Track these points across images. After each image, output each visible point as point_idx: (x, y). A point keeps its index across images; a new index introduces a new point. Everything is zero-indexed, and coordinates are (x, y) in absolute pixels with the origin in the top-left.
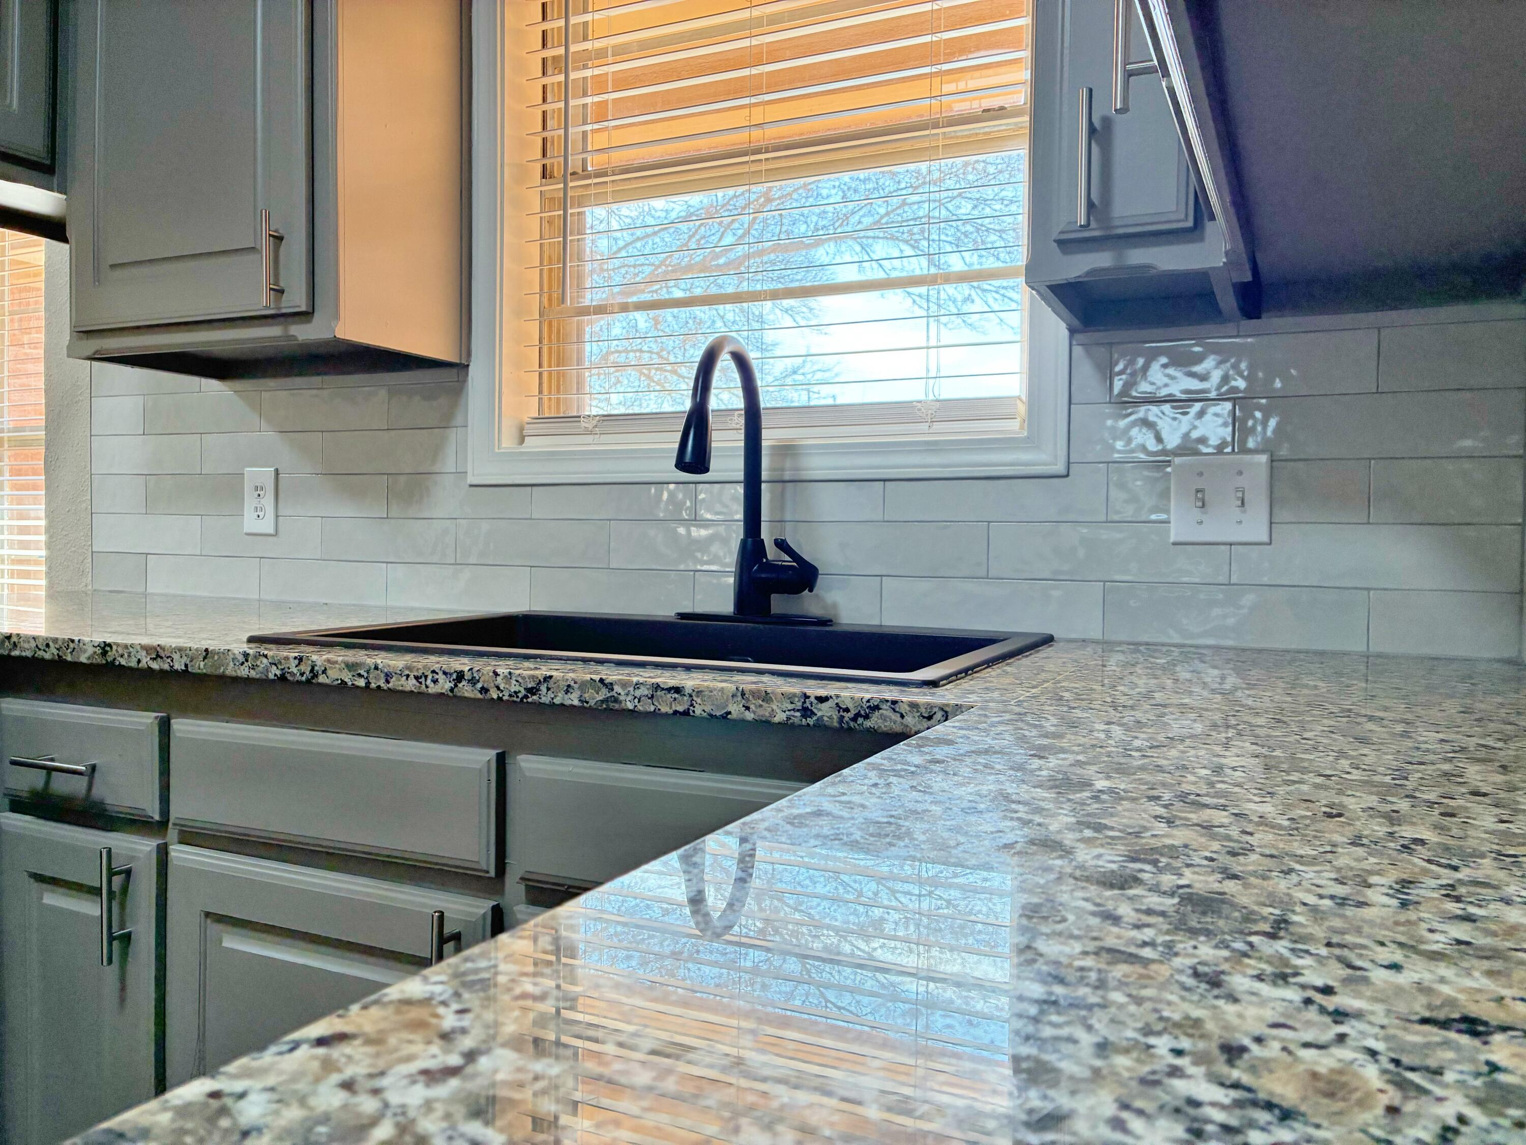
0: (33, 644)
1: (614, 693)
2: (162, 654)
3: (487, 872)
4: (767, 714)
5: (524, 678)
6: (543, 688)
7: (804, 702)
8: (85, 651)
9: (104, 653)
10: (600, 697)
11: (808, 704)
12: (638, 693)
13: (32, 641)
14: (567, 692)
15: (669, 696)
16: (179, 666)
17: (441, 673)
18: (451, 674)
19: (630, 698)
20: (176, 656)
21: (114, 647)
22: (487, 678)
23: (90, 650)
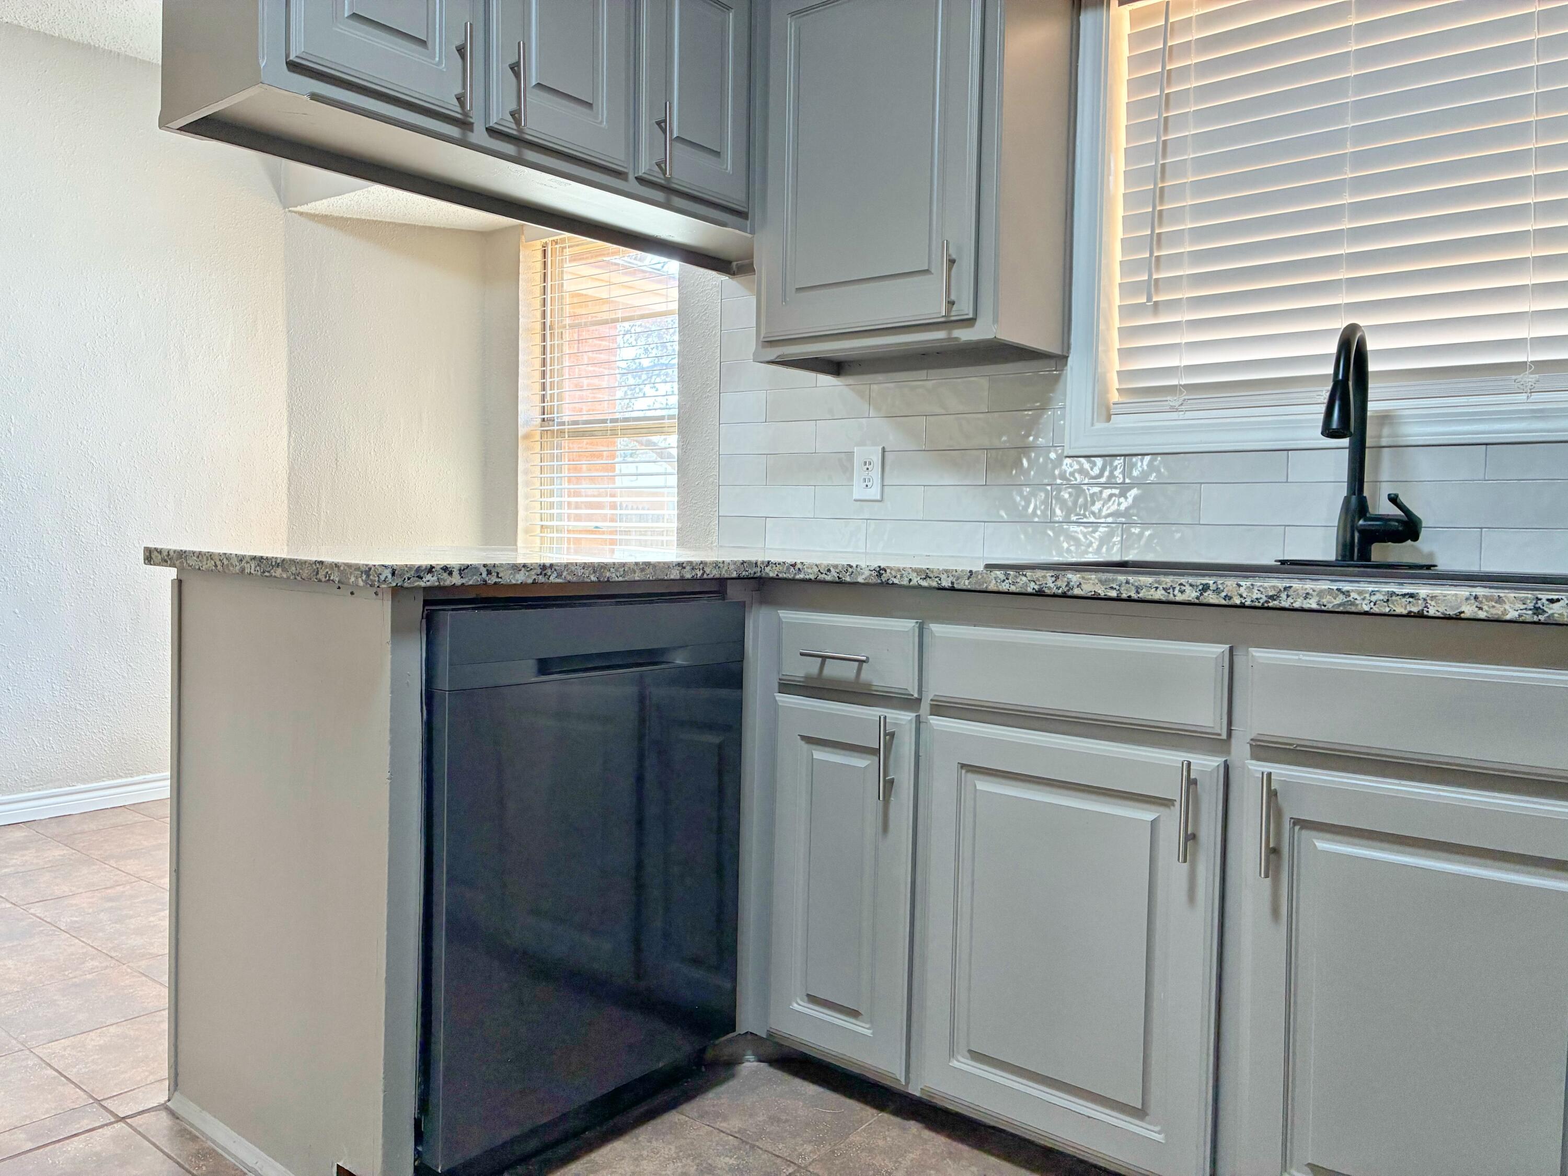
0: (816, 570)
1: (1351, 598)
2: (931, 575)
3: (1219, 735)
4: (1500, 613)
5: (1265, 588)
6: (1284, 595)
7: (1537, 603)
8: (863, 574)
9: (880, 575)
10: (1337, 602)
11: (1539, 605)
12: (1374, 598)
13: (816, 567)
14: (1306, 598)
15: (1404, 600)
16: (946, 583)
17: (1187, 586)
18: (1197, 586)
19: (1366, 602)
20: (943, 577)
21: (888, 571)
22: (1231, 588)
23: (867, 573)
